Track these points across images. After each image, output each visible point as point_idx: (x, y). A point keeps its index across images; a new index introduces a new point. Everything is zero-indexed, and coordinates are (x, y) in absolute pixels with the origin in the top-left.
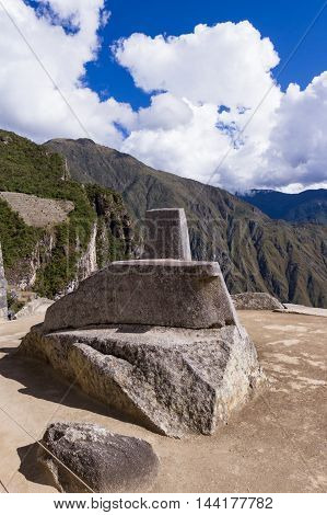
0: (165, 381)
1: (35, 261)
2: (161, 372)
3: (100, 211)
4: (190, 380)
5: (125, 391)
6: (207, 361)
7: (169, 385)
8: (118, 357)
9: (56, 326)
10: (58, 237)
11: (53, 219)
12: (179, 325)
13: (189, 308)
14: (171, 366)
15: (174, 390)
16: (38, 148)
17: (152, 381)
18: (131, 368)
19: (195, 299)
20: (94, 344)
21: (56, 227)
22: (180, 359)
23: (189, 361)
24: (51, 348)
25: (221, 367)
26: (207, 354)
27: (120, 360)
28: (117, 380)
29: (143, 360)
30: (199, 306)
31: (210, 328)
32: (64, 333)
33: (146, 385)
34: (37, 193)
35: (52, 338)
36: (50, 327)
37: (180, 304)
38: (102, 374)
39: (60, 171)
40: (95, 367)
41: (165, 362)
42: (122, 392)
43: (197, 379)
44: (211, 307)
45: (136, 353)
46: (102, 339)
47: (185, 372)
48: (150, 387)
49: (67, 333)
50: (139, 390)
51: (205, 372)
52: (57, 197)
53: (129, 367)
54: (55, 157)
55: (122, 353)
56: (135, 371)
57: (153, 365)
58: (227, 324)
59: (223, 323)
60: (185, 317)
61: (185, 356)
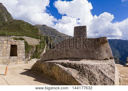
0: (93, 77)
1: (30, 54)
2: (91, 74)
3: (47, 42)
4: (102, 77)
5: (77, 80)
6: (107, 70)
7: (95, 78)
8: (72, 68)
9: (46, 60)
10: (36, 48)
11: (35, 44)
12: (93, 59)
13: (96, 53)
14: (94, 71)
15: (97, 80)
16: (33, 26)
17: (87, 77)
18: (78, 72)
19: (99, 50)
20: (62, 64)
21: (36, 46)
22: (97, 69)
23: (101, 70)
24: (45, 66)
25: (113, 73)
26: (106, 68)
27: (73, 69)
28: (73, 76)
29: (83, 69)
30: (100, 52)
31: (104, 60)
32: (50, 61)
33: (85, 78)
34: (32, 37)
35: (45, 63)
36: (44, 60)
37: (93, 51)
38: (67, 74)
39: (38, 32)
40: (64, 71)
41: (92, 70)
42: (76, 80)
43: (106, 76)
44: (105, 52)
45: (80, 67)
46: (65, 62)
47: (100, 74)
48: (87, 79)
49: (51, 61)
50: (82, 80)
51: (108, 74)
52: (37, 38)
53: (77, 72)
54: (37, 29)
55: (74, 67)
56: (80, 73)
57: (87, 71)
58: (110, 59)
59: (109, 58)
60: (95, 56)
61: (99, 68)
